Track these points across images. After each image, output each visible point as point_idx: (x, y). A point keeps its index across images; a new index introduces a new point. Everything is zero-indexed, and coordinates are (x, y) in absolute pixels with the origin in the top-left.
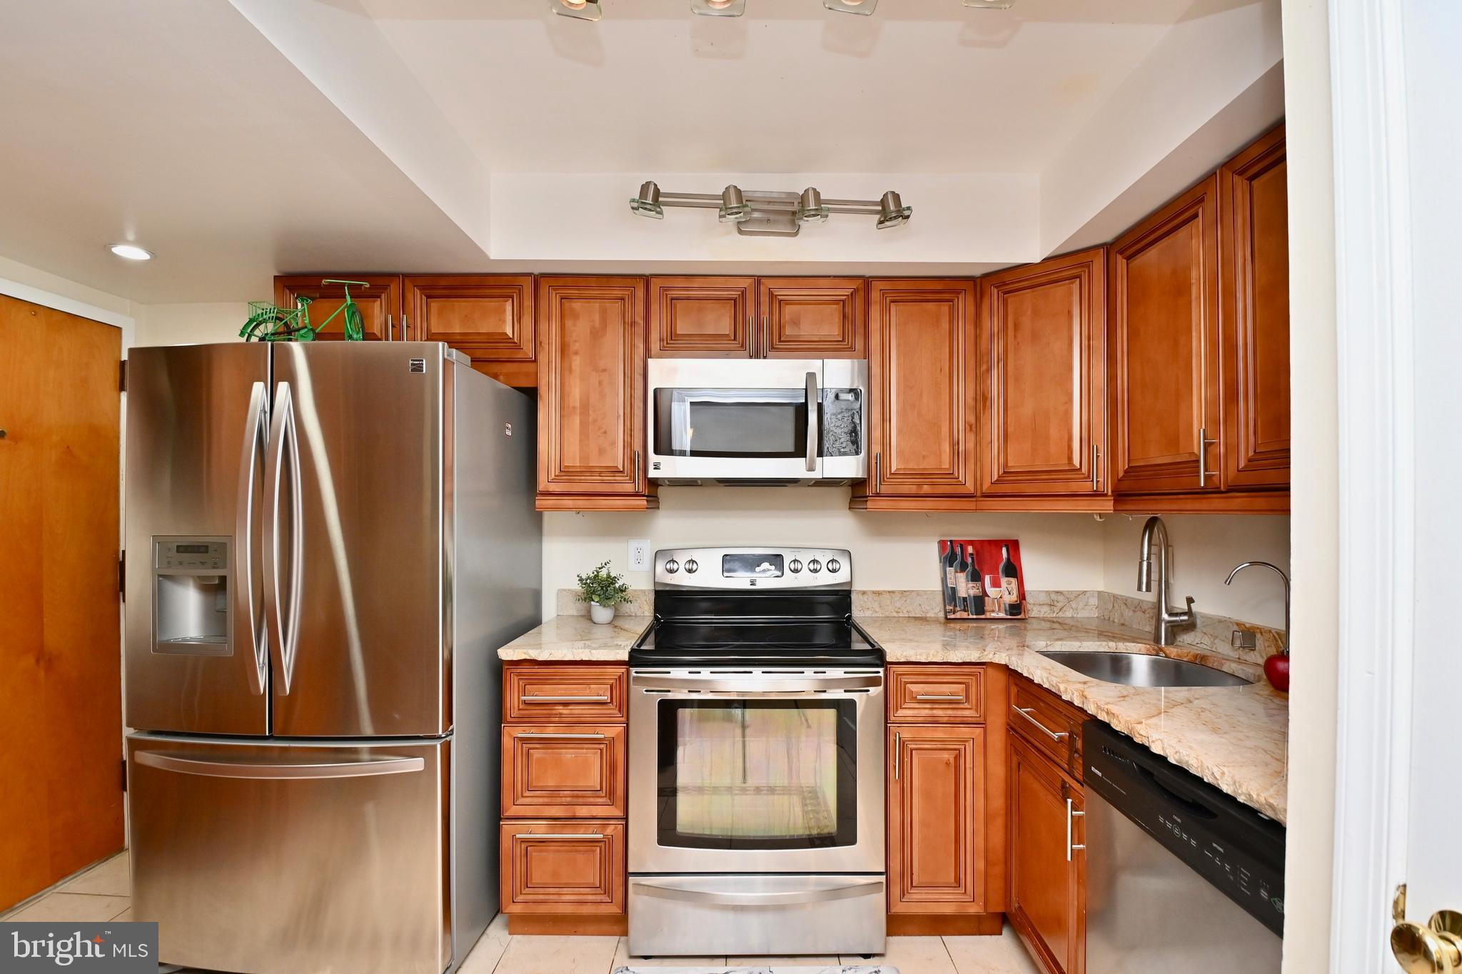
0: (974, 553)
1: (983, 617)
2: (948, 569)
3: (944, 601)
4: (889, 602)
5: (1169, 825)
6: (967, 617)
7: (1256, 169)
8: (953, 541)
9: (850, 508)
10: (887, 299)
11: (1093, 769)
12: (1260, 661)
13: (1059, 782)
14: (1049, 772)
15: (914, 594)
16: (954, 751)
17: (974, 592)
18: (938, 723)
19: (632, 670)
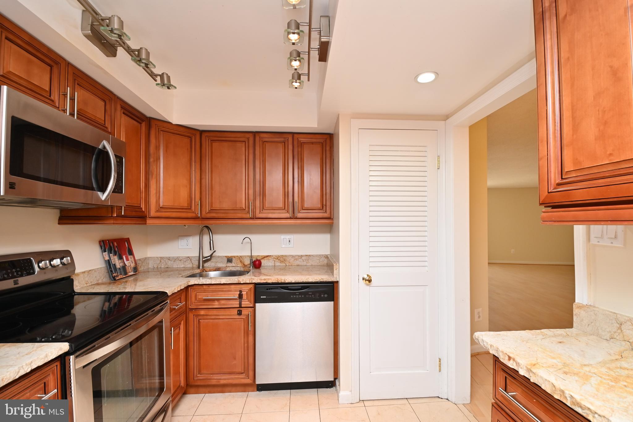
0: (117, 246)
1: (127, 276)
2: (110, 255)
3: (112, 271)
4: (83, 279)
5: (295, 296)
6: (122, 277)
7: (266, 140)
8: (108, 240)
9: (59, 224)
10: (122, 111)
11: (261, 297)
12: (234, 265)
13: (235, 311)
14: (227, 312)
15: (93, 271)
16: (179, 328)
17: (121, 264)
18: (177, 318)
19: (72, 358)
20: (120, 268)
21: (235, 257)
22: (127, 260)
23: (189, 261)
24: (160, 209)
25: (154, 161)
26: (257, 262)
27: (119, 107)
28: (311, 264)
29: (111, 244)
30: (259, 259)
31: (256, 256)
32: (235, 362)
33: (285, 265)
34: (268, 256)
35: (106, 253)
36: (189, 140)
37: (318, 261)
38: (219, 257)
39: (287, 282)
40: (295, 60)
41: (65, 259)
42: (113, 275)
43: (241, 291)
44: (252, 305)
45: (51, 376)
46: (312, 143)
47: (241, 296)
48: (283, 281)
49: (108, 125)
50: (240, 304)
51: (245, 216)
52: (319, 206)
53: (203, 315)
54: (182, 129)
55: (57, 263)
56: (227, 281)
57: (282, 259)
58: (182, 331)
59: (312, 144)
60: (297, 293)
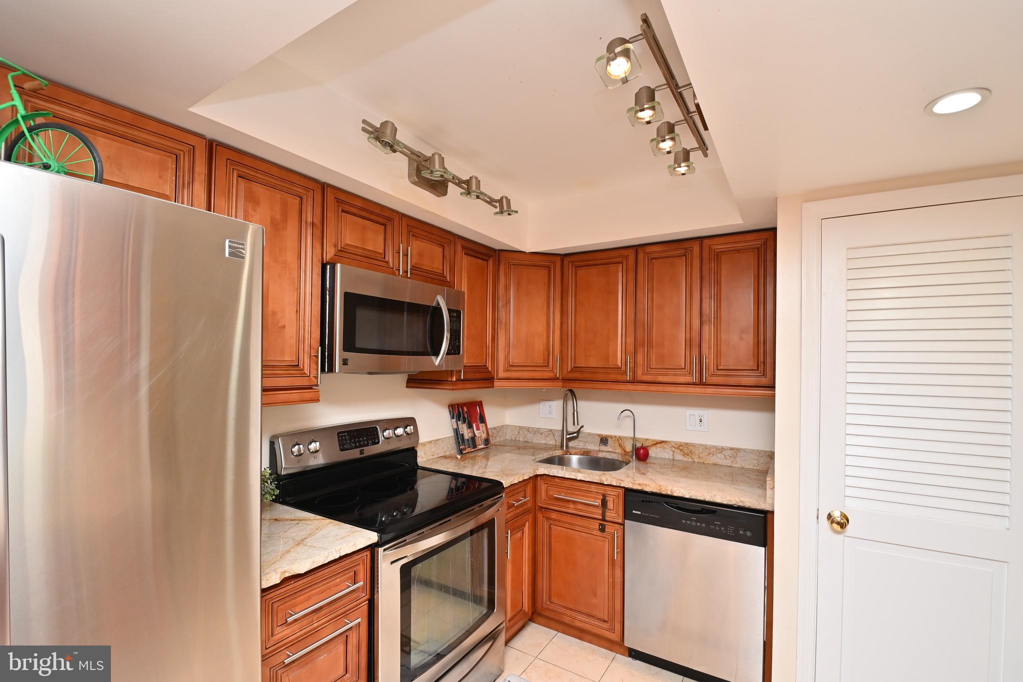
0: (467, 410)
1: (476, 449)
2: (459, 422)
3: (459, 443)
4: (429, 449)
5: (689, 522)
6: (470, 451)
7: (656, 255)
8: (457, 405)
9: (407, 387)
10: (464, 252)
11: (634, 512)
12: (610, 450)
13: (596, 525)
14: (585, 522)
15: (440, 441)
16: (522, 531)
17: (470, 435)
18: (518, 517)
19: (381, 550)
20: (468, 439)
21: (611, 438)
22: (478, 429)
23: (551, 436)
24: (510, 367)
25: (503, 306)
26: (642, 451)
27: (459, 248)
28: (740, 466)
29: (461, 410)
30: (646, 444)
31: (643, 439)
32: (595, 601)
33: (690, 460)
34: (662, 442)
35: (455, 420)
36: (546, 271)
37: (755, 462)
38: (589, 434)
39: (675, 494)
40: (664, 141)
41: (408, 427)
42: (461, 447)
43: (604, 496)
44: (620, 521)
45: (361, 565)
46: (738, 251)
47: (604, 503)
48: (669, 493)
49: (447, 274)
50: (604, 515)
51: (620, 378)
52: (751, 364)
53: (555, 520)
54: (536, 257)
55: (401, 432)
56: (585, 477)
57: (686, 451)
58: (527, 536)
59: (738, 253)
60: (695, 519)
